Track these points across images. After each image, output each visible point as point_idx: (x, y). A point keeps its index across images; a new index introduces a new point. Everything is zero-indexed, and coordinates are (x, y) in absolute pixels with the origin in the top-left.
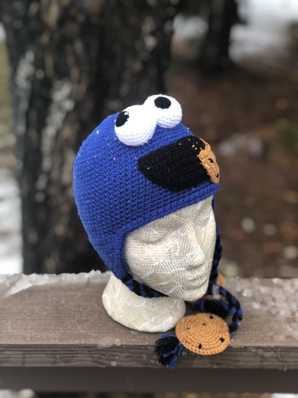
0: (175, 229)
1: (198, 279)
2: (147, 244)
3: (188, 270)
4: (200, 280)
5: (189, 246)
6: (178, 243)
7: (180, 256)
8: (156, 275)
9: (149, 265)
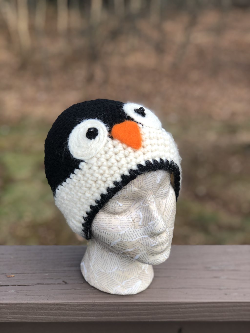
0: (138, 201)
1: (160, 245)
2: (113, 215)
3: (151, 237)
4: (162, 246)
5: (150, 215)
6: (141, 214)
7: (143, 225)
8: (123, 242)
9: (116, 233)
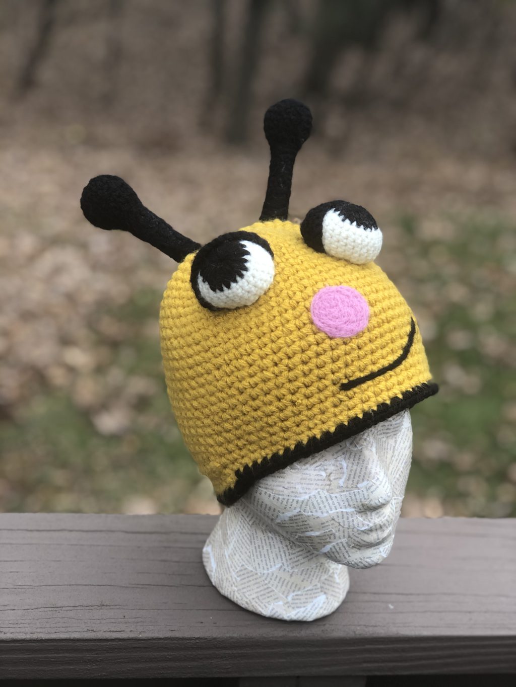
1: (376, 530)
3: (359, 512)
4: (379, 532)
5: (364, 469)
6: (344, 464)
7: (347, 487)
8: (303, 517)
9: (291, 498)
